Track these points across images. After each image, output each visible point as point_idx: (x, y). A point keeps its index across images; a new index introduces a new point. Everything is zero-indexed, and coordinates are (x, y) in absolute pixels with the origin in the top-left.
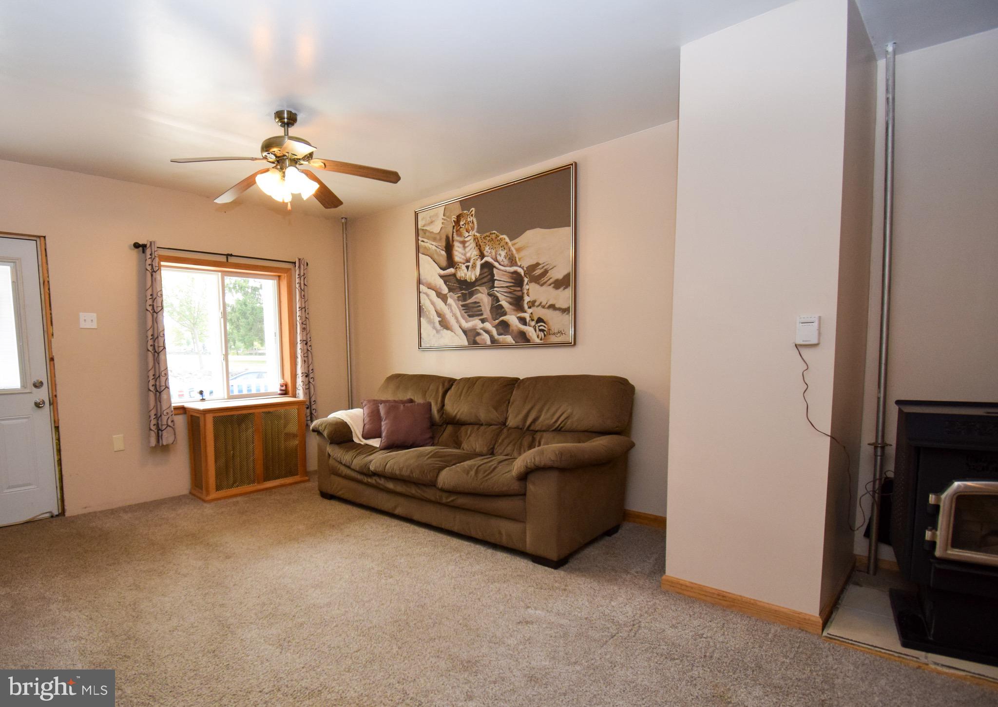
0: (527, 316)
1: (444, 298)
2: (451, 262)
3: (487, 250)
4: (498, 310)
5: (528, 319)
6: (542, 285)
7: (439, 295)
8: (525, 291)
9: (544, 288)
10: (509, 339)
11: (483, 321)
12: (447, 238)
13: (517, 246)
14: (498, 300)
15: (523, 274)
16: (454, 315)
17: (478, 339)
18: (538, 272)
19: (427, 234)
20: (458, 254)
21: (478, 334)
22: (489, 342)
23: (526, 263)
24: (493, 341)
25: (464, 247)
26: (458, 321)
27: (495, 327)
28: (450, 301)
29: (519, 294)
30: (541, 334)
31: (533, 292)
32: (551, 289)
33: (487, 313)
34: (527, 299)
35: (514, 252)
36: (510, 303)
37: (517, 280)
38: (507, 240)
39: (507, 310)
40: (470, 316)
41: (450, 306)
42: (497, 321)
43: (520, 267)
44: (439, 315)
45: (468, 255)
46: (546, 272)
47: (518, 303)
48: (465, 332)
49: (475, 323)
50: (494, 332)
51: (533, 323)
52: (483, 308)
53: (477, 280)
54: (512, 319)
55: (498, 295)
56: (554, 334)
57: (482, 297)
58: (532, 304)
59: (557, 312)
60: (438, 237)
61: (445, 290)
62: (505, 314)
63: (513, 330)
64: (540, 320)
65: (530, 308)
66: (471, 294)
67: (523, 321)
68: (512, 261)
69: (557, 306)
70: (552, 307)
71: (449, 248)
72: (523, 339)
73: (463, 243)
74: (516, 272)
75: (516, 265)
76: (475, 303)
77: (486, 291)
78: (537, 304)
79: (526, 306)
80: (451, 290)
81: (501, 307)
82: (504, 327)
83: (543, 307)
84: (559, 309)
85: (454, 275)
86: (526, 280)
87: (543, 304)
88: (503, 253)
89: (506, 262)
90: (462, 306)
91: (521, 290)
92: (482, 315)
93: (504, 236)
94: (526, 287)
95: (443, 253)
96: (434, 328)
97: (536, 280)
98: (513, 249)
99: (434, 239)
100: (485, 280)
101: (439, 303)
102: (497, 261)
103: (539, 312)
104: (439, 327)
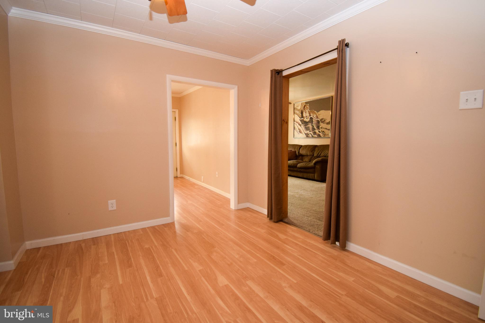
0: (320, 130)
1: (300, 125)
2: (302, 117)
3: (311, 114)
4: (313, 129)
5: (320, 131)
6: (324, 123)
7: (299, 124)
8: (320, 125)
9: (325, 124)
10: (316, 136)
11: (310, 131)
12: (302, 111)
13: (318, 114)
14: (314, 127)
15: (320, 121)
16: (303, 130)
17: (308, 136)
18: (323, 120)
19: (297, 109)
20: (304, 115)
21: (309, 135)
22: (311, 137)
23: (320, 118)
24: (312, 136)
25: (306, 113)
26: (304, 131)
27: (313, 133)
28: (302, 126)
29: (319, 125)
30: (323, 135)
31: (322, 125)
32: (326, 124)
33: (311, 130)
34: (320, 127)
35: (318, 115)
36: (317, 127)
37: (318, 122)
38: (316, 112)
39: (316, 129)
40: (307, 130)
41: (302, 127)
42: (313, 132)
43: (319, 119)
44: (299, 129)
45: (307, 115)
46: (325, 120)
47: (318, 127)
48: (305, 134)
49: (308, 132)
50: (312, 134)
51: (322, 132)
52: (310, 129)
53: (309, 121)
54: (317, 131)
55: (314, 125)
56: (326, 135)
57: (310, 126)
58: (321, 128)
59: (327, 130)
60: (299, 110)
61: (301, 123)
62: (315, 130)
63: (317, 134)
64: (323, 132)
65: (321, 129)
66: (307, 125)
67: (319, 132)
68: (317, 117)
69: (327, 129)
70: (326, 129)
71: (302, 113)
72: (319, 136)
73: (306, 112)
74: (318, 120)
75: (318, 119)
76: (308, 127)
77: (311, 124)
78: (323, 128)
79: (320, 128)
80: (302, 123)
81: (314, 128)
82: (315, 133)
83: (324, 129)
84: (328, 129)
85: (303, 120)
86: (320, 122)
87: (324, 128)
88: (315, 115)
89: (316, 118)
90: (305, 127)
91: (319, 124)
92: (310, 130)
93: (316, 111)
94: (320, 124)
95: (301, 114)
96: (298, 133)
97: (323, 122)
98: (317, 114)
99: (298, 111)
100: (311, 121)
101: (299, 126)
102: (314, 117)
103: (323, 130)
104: (299, 132)
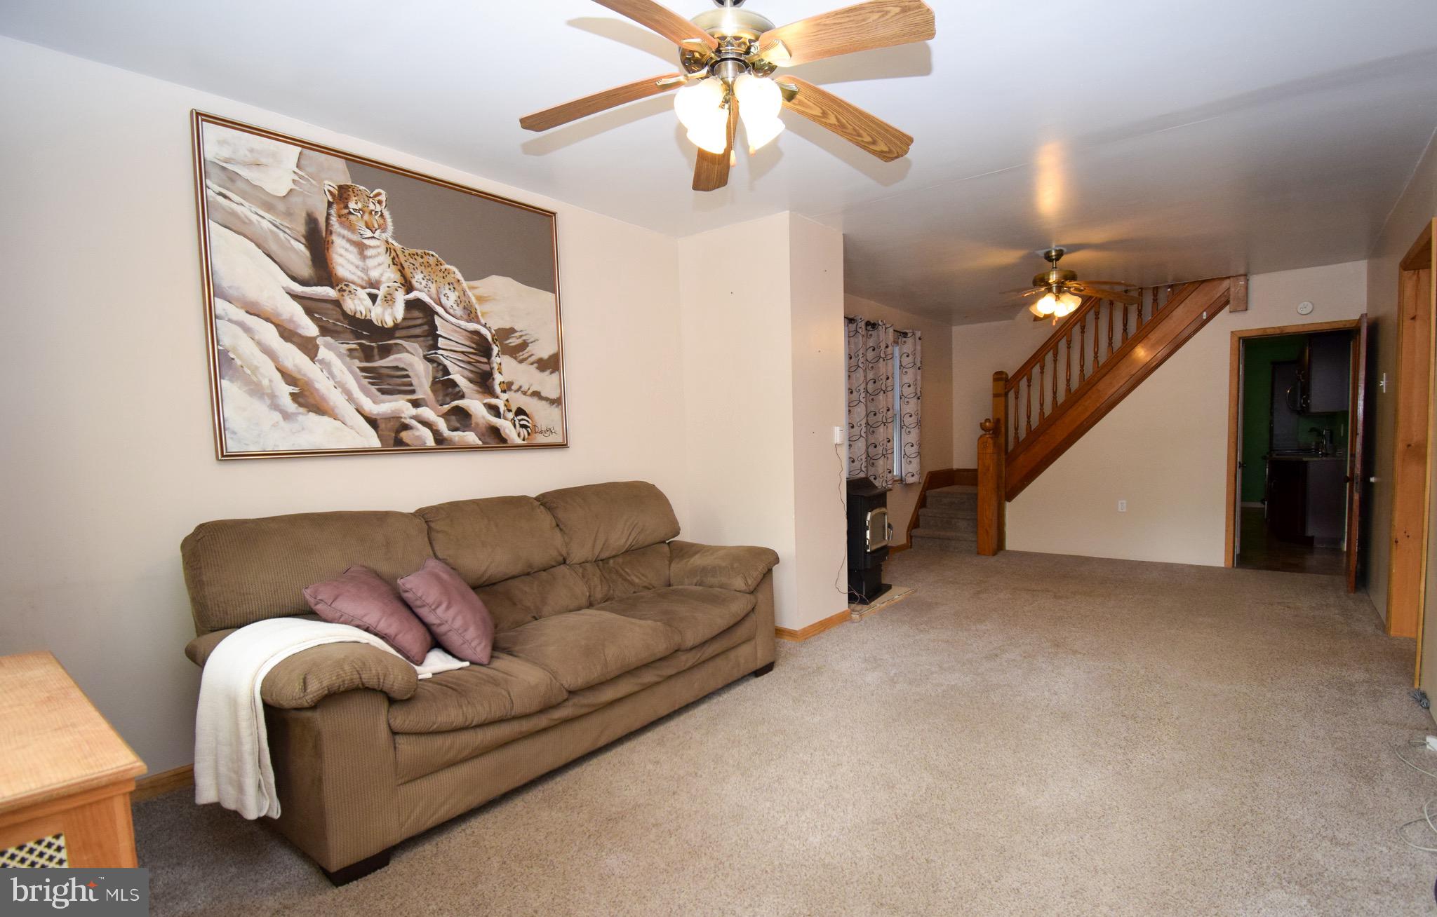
0: (500, 403)
1: (308, 347)
2: (323, 271)
3: (418, 279)
4: (445, 387)
5: (502, 409)
6: (521, 362)
7: (288, 334)
8: (496, 366)
9: (524, 366)
10: (471, 437)
11: (416, 404)
12: (311, 221)
13: (477, 292)
14: (446, 372)
15: (489, 338)
16: (340, 385)
17: (405, 435)
18: (513, 341)
19: (240, 184)
20: (344, 260)
21: (406, 427)
22: (430, 442)
23: (497, 323)
24: (439, 439)
25: (363, 257)
26: (350, 398)
27: (445, 416)
28: (323, 353)
29: (486, 368)
30: (524, 432)
31: (506, 368)
32: (533, 369)
33: (424, 389)
34: (498, 378)
35: (473, 300)
36: (471, 381)
37: (482, 347)
38: (459, 276)
39: (465, 390)
40: (383, 392)
41: (325, 365)
42: (447, 407)
43: (485, 326)
44: (289, 378)
45: (374, 274)
46: (524, 345)
47: (484, 381)
48: (373, 422)
49: (398, 405)
50: (442, 425)
51: (511, 415)
52: (415, 381)
53: (396, 327)
54: (475, 405)
55: (446, 362)
56: (541, 432)
57: (412, 359)
58: (507, 387)
59: (544, 402)
60: (281, 207)
61: (309, 328)
62: (462, 397)
63: (477, 424)
64: (520, 412)
65: (504, 391)
66: (386, 351)
67: (494, 410)
68: (471, 315)
69: (543, 394)
70: (536, 394)
71: (317, 242)
72: (495, 439)
73: (361, 247)
74: (477, 333)
75: (479, 322)
76: (397, 368)
77: (421, 352)
78: (514, 387)
79: (498, 389)
80: (325, 331)
81: (453, 384)
82: (461, 417)
83: (525, 393)
84: (546, 399)
85: (337, 303)
86: (496, 349)
87: (525, 388)
88: (453, 296)
89: (459, 311)
90: (363, 369)
91: (489, 363)
92: (413, 392)
93: (453, 268)
94: (496, 360)
95: (301, 247)
96: (275, 407)
97: (515, 352)
98: (470, 293)
99: (269, 207)
100: (417, 331)
101: (293, 357)
102: (441, 305)
103: (518, 400)
104: (291, 407)
